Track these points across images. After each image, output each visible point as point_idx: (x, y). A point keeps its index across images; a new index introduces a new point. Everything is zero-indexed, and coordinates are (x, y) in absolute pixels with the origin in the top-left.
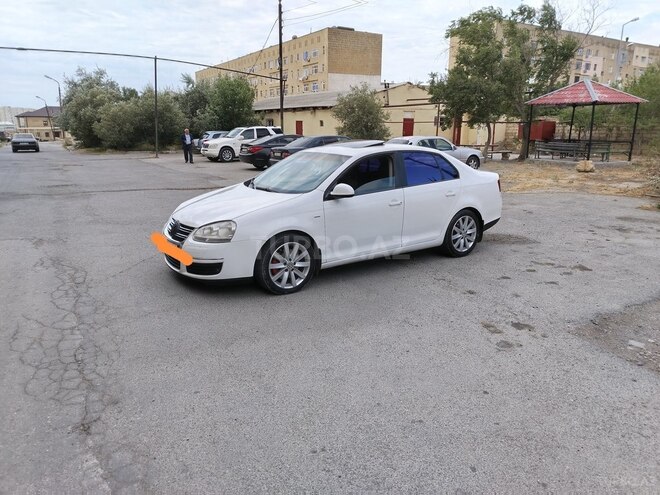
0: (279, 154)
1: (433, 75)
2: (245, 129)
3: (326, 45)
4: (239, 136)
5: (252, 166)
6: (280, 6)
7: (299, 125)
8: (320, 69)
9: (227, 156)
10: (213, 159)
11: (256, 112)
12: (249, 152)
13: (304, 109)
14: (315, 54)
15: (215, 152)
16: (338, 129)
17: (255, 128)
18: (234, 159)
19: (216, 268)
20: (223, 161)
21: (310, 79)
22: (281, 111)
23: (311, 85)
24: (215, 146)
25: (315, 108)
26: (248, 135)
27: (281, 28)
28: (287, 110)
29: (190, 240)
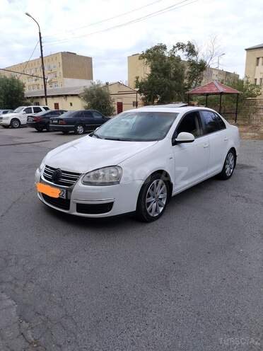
0: (56, 122)
1: (137, 78)
2: (26, 107)
3: (61, 62)
4: (22, 112)
5: (35, 130)
6: (40, 33)
7: (57, 106)
8: (58, 75)
9: (16, 124)
10: (6, 127)
11: (28, 98)
12: (34, 121)
13: (59, 96)
14: (54, 67)
15: (8, 122)
16: (85, 107)
17: (32, 107)
18: (21, 126)
19: (109, 206)
20: (13, 128)
21: (53, 81)
22: (46, 97)
23: (54, 84)
24: (7, 118)
25: (66, 96)
26: (28, 111)
27: (41, 47)
28: (49, 97)
29: (79, 184)
